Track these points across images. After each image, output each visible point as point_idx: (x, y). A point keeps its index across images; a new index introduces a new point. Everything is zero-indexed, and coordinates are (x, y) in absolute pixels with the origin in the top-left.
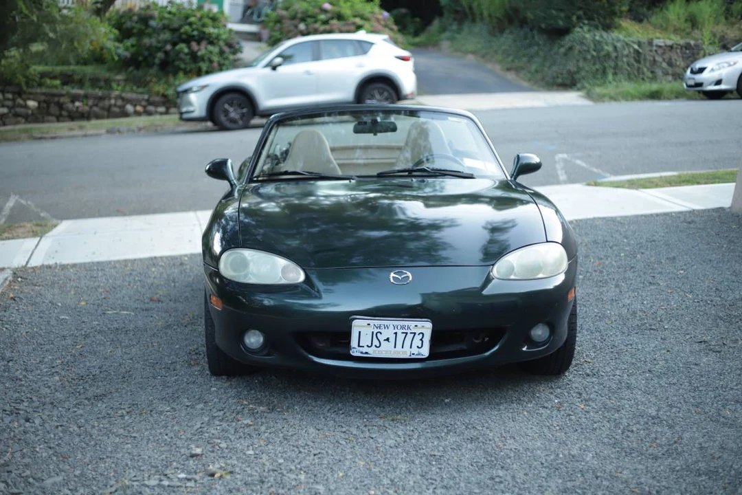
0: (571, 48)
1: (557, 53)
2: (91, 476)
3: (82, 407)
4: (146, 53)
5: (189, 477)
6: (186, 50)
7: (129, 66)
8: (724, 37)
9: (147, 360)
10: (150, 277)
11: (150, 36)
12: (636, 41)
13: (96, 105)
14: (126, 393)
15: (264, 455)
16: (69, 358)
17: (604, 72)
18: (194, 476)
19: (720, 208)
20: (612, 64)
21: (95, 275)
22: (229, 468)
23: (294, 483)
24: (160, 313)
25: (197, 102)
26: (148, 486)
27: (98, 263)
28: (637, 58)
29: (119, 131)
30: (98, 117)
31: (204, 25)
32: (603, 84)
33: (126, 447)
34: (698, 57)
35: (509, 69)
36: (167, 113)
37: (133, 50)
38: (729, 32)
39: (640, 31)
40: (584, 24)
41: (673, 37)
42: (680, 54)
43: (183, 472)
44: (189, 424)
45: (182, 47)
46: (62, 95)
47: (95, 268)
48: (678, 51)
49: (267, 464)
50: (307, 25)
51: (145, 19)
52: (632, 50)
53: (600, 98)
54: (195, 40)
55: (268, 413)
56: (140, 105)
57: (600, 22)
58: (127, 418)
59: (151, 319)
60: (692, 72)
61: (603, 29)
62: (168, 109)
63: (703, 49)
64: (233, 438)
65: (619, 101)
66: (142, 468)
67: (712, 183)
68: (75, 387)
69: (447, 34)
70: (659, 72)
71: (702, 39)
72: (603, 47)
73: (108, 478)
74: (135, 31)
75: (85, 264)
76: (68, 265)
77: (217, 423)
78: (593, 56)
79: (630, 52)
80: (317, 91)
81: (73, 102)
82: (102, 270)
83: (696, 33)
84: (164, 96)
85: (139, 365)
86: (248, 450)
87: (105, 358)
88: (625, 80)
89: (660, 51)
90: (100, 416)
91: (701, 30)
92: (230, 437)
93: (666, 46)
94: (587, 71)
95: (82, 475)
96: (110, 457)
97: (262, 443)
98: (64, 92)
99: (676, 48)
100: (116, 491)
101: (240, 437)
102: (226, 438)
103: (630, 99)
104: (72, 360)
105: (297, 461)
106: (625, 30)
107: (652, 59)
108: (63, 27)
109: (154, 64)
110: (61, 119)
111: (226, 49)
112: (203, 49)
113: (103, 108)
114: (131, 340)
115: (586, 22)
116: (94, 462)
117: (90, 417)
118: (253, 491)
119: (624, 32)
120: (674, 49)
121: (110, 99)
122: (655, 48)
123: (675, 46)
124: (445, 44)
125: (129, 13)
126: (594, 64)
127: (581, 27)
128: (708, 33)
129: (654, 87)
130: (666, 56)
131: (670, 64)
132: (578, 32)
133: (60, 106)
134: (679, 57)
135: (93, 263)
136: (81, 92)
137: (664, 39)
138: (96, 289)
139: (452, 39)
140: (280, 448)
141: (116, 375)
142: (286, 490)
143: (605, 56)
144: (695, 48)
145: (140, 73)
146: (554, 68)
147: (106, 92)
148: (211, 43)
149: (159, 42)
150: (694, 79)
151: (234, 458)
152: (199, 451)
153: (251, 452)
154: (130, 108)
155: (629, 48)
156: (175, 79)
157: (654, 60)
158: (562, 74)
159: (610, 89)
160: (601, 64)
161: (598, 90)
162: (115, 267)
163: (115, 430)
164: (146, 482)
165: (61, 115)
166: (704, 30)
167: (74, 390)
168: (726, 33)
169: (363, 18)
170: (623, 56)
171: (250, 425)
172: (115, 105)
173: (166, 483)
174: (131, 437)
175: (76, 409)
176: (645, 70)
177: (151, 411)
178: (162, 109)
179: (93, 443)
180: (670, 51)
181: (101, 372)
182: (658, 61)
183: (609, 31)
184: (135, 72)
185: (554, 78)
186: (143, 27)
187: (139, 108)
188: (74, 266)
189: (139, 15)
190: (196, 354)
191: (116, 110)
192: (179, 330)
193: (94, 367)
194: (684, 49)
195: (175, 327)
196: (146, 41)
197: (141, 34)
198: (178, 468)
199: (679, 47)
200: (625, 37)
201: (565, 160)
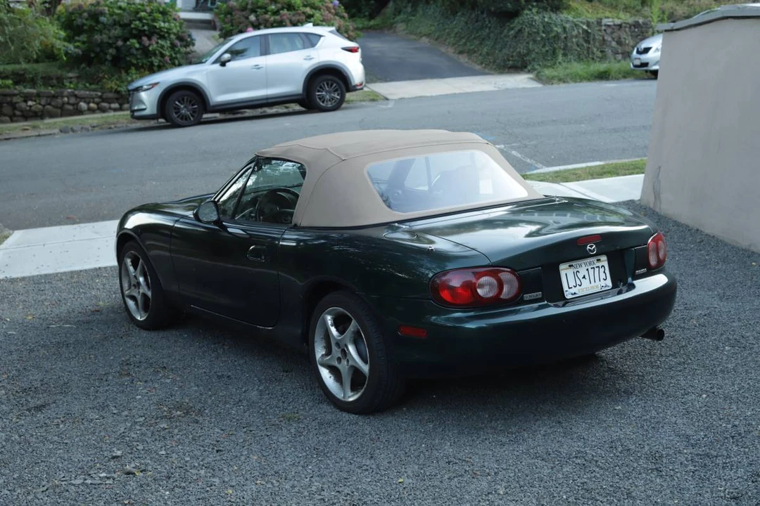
0: (520, 31)
1: (507, 36)
2: (27, 478)
3: (24, 418)
4: (98, 50)
5: (108, 475)
6: (137, 46)
7: (81, 64)
8: (673, 13)
9: (82, 373)
10: (93, 289)
11: (101, 32)
12: (585, 21)
13: (49, 104)
14: (62, 404)
15: (174, 454)
16: (14, 372)
17: (554, 53)
18: (113, 475)
19: (630, 201)
20: (562, 45)
21: (42, 289)
22: (143, 467)
23: (195, 478)
24: (99, 325)
25: (148, 100)
26: (74, 485)
27: (46, 275)
28: (586, 38)
29: (73, 130)
30: (52, 116)
31: (154, 20)
32: (552, 67)
33: (58, 452)
34: (647, 35)
35: (461, 53)
36: (121, 109)
37: (84, 47)
38: (678, 8)
39: (590, 11)
40: (533, 6)
41: (622, 15)
42: (629, 33)
43: (104, 471)
44: (114, 430)
45: (134, 42)
46: (15, 95)
47: (43, 281)
48: (627, 29)
49: (176, 462)
50: (257, 17)
51: (95, 16)
52: (581, 31)
53: (549, 81)
54: (146, 35)
55: (183, 417)
56: (93, 102)
57: (548, 4)
58: (61, 426)
59: (91, 331)
60: (638, 52)
61: (552, 10)
62: (121, 105)
63: (651, 27)
64: (149, 440)
65: (568, 82)
66: (70, 470)
67: (630, 174)
68: (18, 400)
69: (402, 16)
70: (609, 52)
71: (651, 17)
72: (552, 28)
73: (41, 480)
74: (85, 28)
75: (33, 277)
76: (18, 278)
77: (138, 427)
78: (542, 38)
79: (579, 32)
80: (267, 86)
81: (26, 101)
82: (49, 282)
83: (646, 10)
84: (117, 92)
85: (76, 377)
86: (161, 450)
87: (46, 371)
88: (575, 60)
89: (609, 31)
90: (38, 425)
91: (651, 6)
92: (147, 440)
93: (615, 25)
94: (537, 53)
95: (20, 477)
96: (45, 462)
97: (174, 444)
98: (16, 92)
99: (625, 27)
100: (47, 489)
101: (156, 440)
102: (143, 441)
103: (579, 81)
104: (17, 374)
105: (201, 458)
106: (574, 11)
107: (601, 38)
108: (12, 29)
109: (106, 60)
110: (15, 119)
111: (178, 43)
112: (153, 45)
113: (56, 107)
114: (71, 353)
115: (535, 4)
116: (30, 466)
117: (30, 427)
118: (160, 485)
119: (573, 13)
120: (623, 29)
121: (63, 97)
122: (603, 28)
123: (624, 25)
124: (401, 27)
125: (79, 10)
126: (544, 46)
127: (530, 10)
128: (657, 10)
129: (602, 67)
130: (615, 35)
131: (619, 43)
132: (527, 14)
133: (13, 106)
134: (628, 36)
135: (41, 276)
136: (34, 91)
137: (613, 18)
138: (43, 302)
139: (406, 21)
140: (188, 448)
141: (54, 387)
142: (187, 483)
143: (554, 37)
144: (644, 26)
145: (92, 70)
146: (505, 51)
147: (58, 90)
148: (162, 37)
149: (110, 38)
150: (640, 59)
151: (148, 458)
152: (119, 453)
153: (163, 452)
154: (83, 105)
155: (578, 29)
156: (128, 74)
157: (604, 40)
158: (512, 56)
159: (559, 71)
160: (551, 46)
161: (548, 72)
162: (61, 279)
163: (50, 438)
164: (72, 482)
165: (14, 115)
166: (653, 7)
167: (18, 402)
168: (676, 10)
169: (313, 7)
170: (572, 37)
171: (166, 429)
172: (68, 103)
173: (89, 481)
174: (63, 443)
175: (18, 420)
176: (595, 50)
177: (83, 419)
178: (116, 105)
179: (30, 449)
180: (619, 29)
181: (42, 385)
182: (607, 41)
183: (558, 12)
184: (88, 68)
185: (504, 61)
186: (94, 24)
187: (92, 105)
188: (23, 279)
189: (89, 12)
190: (127, 364)
191: (70, 107)
192: (115, 342)
193: (36, 380)
194: (633, 27)
195: (112, 339)
196: (97, 37)
197: (92, 30)
198: (100, 469)
199: (628, 26)
200: (574, 18)
201: (501, 151)
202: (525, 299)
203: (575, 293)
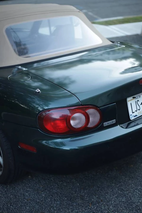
201: (86, 14)
202: (105, 125)
203: (136, 116)
